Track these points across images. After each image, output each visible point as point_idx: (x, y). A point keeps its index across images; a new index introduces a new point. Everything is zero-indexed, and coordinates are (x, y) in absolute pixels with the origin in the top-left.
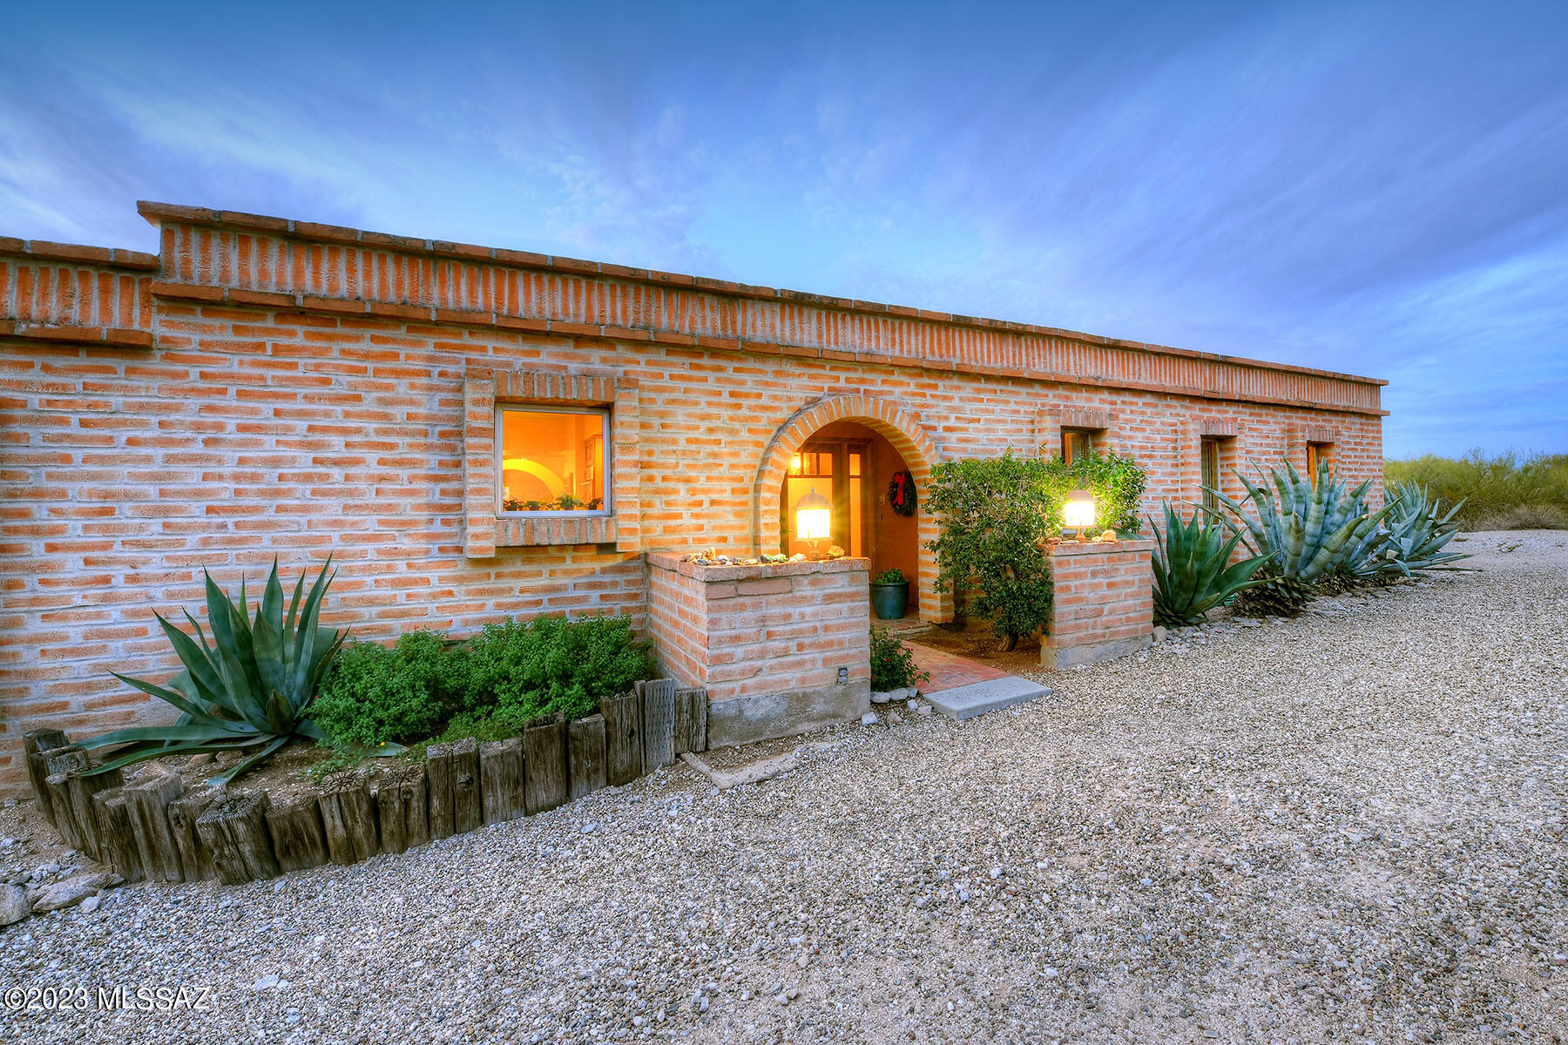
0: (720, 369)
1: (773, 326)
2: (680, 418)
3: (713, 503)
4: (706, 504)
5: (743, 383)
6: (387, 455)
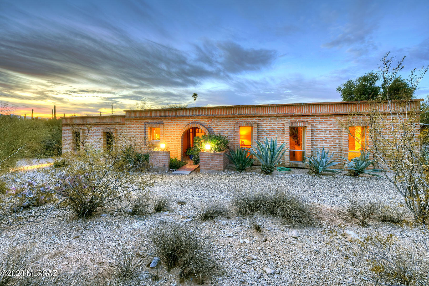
0: (175, 121)
1: (182, 113)
2: (170, 128)
3: (174, 140)
4: (173, 140)
5: (178, 122)
6: (141, 134)
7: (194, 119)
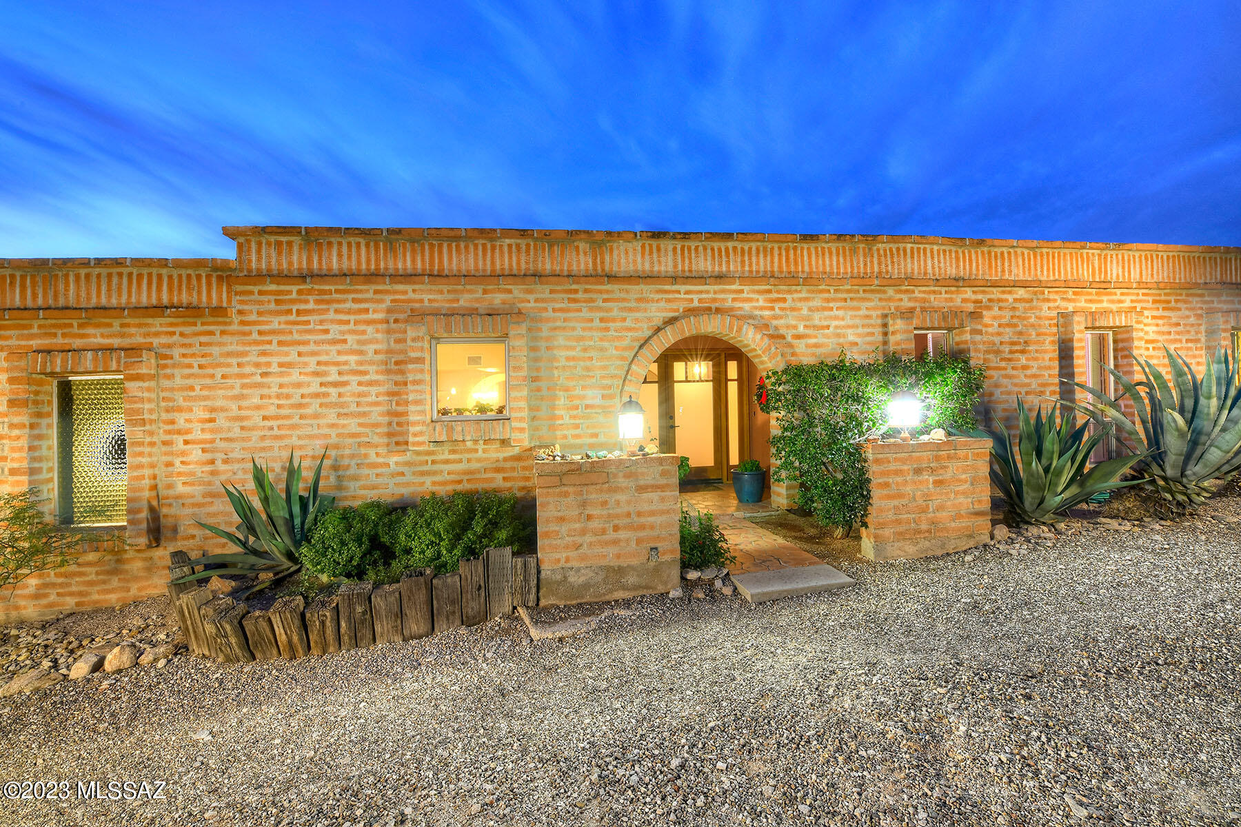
0: (592, 300)
1: (635, 262)
2: (561, 341)
3: (587, 407)
4: (581, 408)
5: (609, 310)
6: (363, 378)
7: (701, 292)
